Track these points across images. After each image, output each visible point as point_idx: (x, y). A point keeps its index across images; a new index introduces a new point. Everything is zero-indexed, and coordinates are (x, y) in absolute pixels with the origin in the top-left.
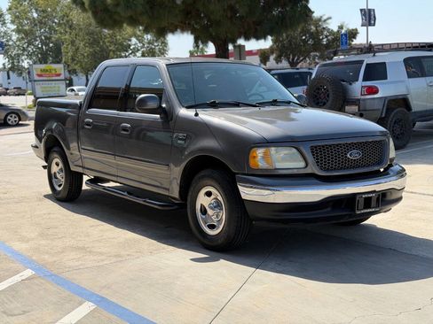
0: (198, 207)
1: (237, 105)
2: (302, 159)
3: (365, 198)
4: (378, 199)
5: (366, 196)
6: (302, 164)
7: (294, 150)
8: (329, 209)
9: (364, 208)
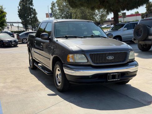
0: (56, 75)
2: (86, 59)
3: (112, 75)
4: (119, 75)
5: (113, 74)
6: (86, 61)
7: (83, 56)
8: (97, 79)
9: (112, 79)
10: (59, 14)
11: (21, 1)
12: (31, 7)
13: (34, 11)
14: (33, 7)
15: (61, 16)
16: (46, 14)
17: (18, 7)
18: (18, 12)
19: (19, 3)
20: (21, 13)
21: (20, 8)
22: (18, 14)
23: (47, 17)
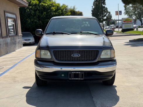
1: (63, 34)
3: (74, 74)
9: (74, 78)
10: (132, 11)
11: (95, 1)
12: (103, 6)
13: (106, 9)
14: (105, 6)
15: (134, 13)
16: (116, 12)
17: (92, 7)
18: (92, 11)
19: (93, 3)
20: (94, 12)
21: (93, 7)
22: (92, 13)
23: (116, 15)
